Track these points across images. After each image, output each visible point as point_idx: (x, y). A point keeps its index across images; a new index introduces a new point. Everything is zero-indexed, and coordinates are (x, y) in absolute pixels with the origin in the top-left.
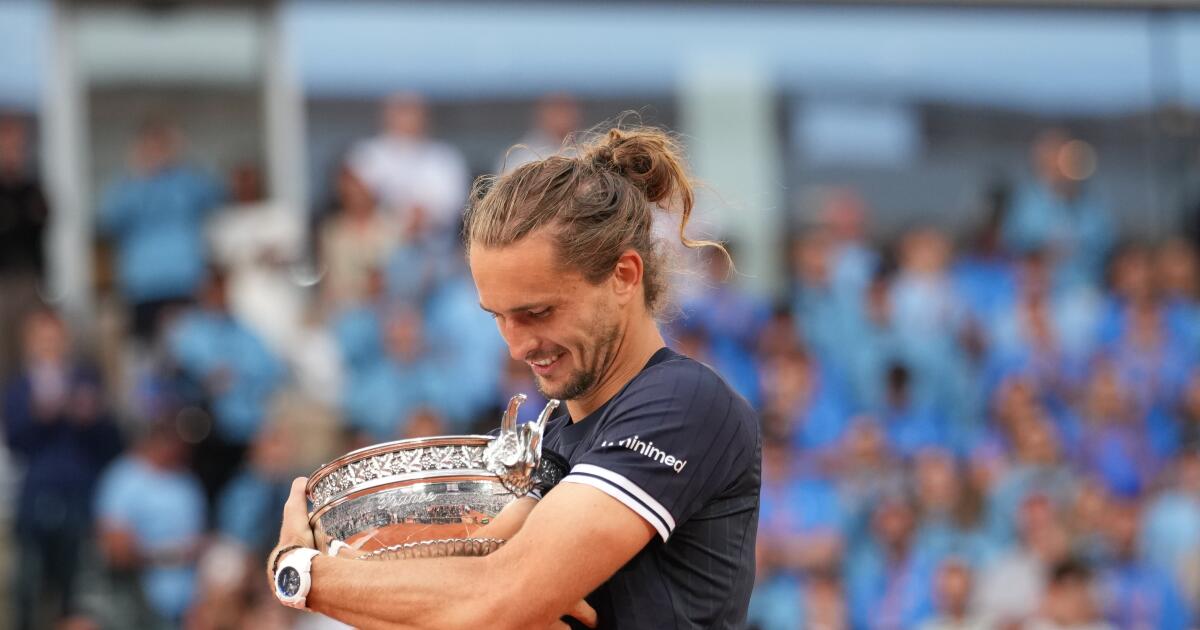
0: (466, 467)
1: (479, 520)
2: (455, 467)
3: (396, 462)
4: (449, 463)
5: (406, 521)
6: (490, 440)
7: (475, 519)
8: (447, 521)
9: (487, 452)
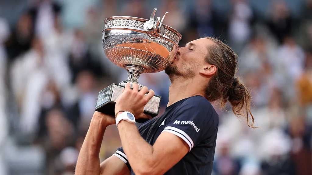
0: (138, 27)
1: (148, 41)
2: (134, 27)
3: (120, 22)
4: (133, 25)
5: (126, 43)
6: (147, 20)
7: (147, 41)
8: (138, 42)
9: (145, 24)
